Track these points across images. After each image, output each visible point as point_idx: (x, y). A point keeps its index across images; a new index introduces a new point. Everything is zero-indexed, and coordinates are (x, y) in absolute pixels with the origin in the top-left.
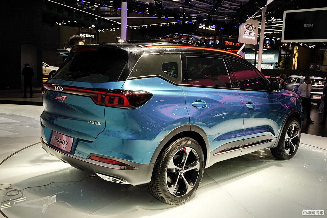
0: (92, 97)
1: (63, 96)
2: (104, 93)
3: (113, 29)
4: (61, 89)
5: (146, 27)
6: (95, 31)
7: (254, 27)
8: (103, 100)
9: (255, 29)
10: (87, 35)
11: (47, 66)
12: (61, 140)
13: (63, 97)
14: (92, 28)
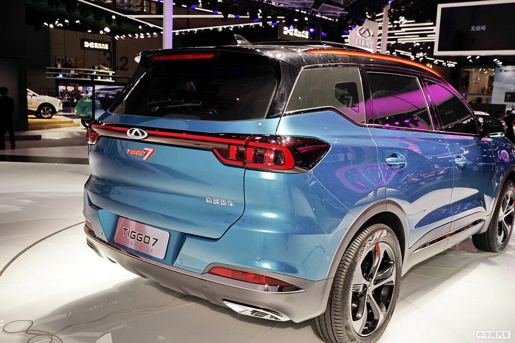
0: (215, 150)
1: (145, 149)
2: (243, 143)
3: (139, 35)
4: (143, 134)
5: (195, 33)
6: (109, 38)
7: (372, 34)
8: (241, 156)
9: (373, 36)
10: (96, 44)
11: (34, 95)
12: (139, 234)
13: (145, 151)
14: (105, 33)
